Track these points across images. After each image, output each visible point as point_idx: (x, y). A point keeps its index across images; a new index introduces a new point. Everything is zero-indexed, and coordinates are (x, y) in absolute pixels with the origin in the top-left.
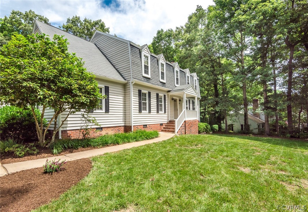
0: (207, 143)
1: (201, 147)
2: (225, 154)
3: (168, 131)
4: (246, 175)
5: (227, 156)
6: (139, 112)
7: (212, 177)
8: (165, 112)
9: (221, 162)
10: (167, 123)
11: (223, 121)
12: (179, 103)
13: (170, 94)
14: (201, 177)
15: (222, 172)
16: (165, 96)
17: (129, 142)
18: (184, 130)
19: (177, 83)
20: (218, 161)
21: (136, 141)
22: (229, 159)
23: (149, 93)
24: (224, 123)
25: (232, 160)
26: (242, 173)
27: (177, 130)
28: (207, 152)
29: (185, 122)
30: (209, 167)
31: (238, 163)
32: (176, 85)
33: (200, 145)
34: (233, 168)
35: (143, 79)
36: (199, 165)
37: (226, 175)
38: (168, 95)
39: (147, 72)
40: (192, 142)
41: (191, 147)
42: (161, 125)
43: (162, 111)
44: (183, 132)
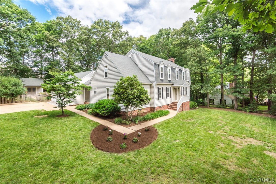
0: (196, 118)
1: (193, 120)
2: (204, 125)
3: (173, 109)
4: (210, 134)
5: (205, 126)
6: (158, 99)
7: (198, 134)
8: (170, 97)
9: (202, 129)
10: (171, 104)
11: (206, 98)
12: (178, 90)
13: (173, 86)
14: (195, 134)
15: (202, 133)
16: (170, 87)
17: (158, 118)
18: (182, 108)
19: (177, 78)
20: (201, 128)
21: (161, 117)
22: (205, 127)
23: (163, 88)
24: (207, 100)
25: (207, 128)
26: (209, 133)
27: (178, 109)
28: (196, 124)
29: (182, 103)
30: (197, 130)
31: (208, 129)
32: (177, 80)
33: (192, 119)
34: (206, 131)
35: (160, 81)
36: (193, 130)
37: (203, 134)
38: (172, 86)
39: (162, 77)
40: (188, 118)
41: (188, 121)
42: (168, 105)
43: (168, 96)
44: (181, 110)
